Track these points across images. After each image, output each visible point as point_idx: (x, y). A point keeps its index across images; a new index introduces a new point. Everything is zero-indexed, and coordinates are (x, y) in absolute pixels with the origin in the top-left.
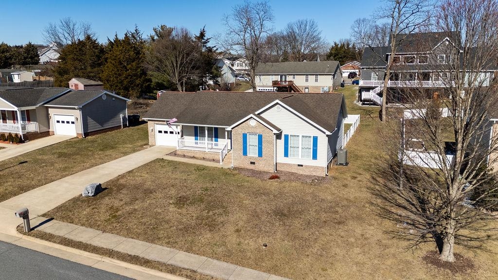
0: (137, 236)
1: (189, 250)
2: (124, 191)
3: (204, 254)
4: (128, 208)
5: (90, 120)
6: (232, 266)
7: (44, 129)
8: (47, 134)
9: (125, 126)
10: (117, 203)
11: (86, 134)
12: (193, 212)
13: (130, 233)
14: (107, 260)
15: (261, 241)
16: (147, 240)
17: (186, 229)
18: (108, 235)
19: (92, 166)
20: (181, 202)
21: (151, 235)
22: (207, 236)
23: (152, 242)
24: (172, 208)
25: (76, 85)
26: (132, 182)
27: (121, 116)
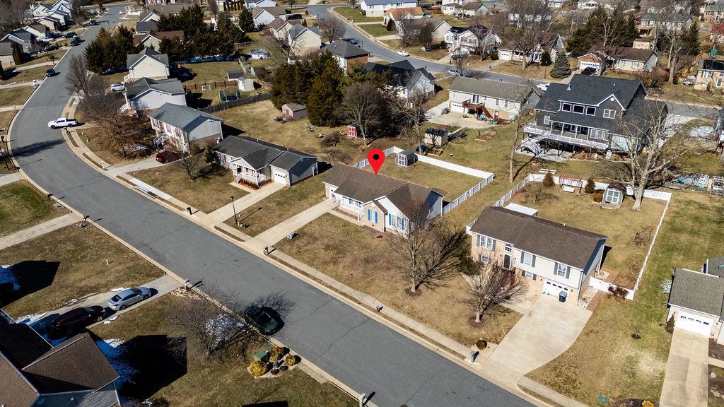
0: (306, 263)
1: (323, 272)
2: (305, 237)
3: (328, 275)
4: (305, 248)
5: (293, 176)
6: (335, 281)
7: (269, 178)
8: (270, 181)
9: (315, 174)
10: (301, 245)
11: (291, 185)
12: (331, 254)
13: (304, 261)
14: (294, 271)
15: (351, 273)
16: (309, 265)
17: (325, 263)
18: (295, 261)
19: (293, 215)
20: (327, 248)
21: (311, 264)
22: (331, 267)
23: (311, 266)
24: (322, 251)
25: (287, 111)
26: (310, 231)
27: (313, 168)
